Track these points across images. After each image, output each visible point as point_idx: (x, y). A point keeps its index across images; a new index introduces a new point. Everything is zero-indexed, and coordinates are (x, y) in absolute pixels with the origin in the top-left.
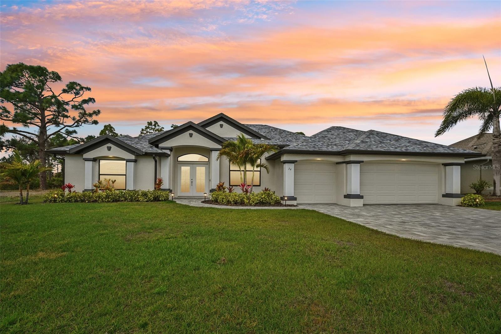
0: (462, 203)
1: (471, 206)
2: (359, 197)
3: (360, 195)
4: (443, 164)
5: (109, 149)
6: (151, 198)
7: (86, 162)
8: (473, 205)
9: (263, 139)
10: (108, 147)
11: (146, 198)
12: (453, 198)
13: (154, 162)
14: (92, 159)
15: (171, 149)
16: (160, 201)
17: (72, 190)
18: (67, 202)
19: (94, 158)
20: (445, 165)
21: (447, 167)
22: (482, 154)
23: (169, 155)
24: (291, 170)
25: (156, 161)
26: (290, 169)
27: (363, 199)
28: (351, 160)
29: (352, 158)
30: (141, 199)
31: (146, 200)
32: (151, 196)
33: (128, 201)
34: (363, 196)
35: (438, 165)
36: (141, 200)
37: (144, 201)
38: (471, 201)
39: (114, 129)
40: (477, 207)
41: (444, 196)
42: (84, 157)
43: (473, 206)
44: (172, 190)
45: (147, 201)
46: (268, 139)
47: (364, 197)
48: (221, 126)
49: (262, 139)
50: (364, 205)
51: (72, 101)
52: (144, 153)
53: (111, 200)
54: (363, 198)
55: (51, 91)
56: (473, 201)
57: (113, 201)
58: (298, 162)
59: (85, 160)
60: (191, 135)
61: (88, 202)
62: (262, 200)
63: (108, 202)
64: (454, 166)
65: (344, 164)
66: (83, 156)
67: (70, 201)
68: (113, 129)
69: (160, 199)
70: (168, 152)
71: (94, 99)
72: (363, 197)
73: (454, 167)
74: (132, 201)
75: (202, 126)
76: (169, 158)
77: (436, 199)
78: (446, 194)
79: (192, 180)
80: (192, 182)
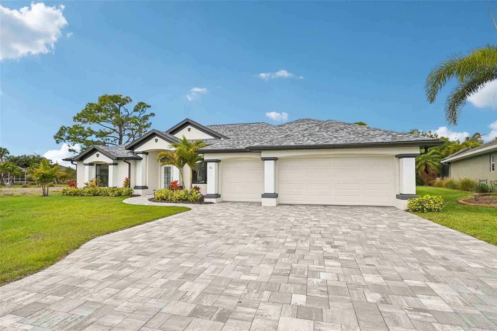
0: (408, 207)
2: (273, 196)
3: (275, 194)
4: (396, 156)
7: (86, 166)
8: (417, 210)
9: (223, 138)
10: (97, 155)
13: (128, 164)
14: (88, 164)
15: (146, 153)
19: (89, 163)
21: (400, 159)
22: (440, 141)
23: (142, 159)
24: (212, 168)
25: (129, 164)
27: (277, 198)
34: (277, 195)
35: (391, 157)
41: (398, 197)
42: (84, 163)
44: (148, 187)
46: (226, 139)
48: (189, 130)
49: (222, 139)
50: (277, 205)
51: (139, 117)
52: (116, 158)
55: (127, 111)
59: (85, 165)
60: (156, 141)
66: (83, 162)
71: (154, 114)
76: (142, 161)
77: (392, 201)
78: (399, 194)
79: (172, 178)
80: (172, 180)
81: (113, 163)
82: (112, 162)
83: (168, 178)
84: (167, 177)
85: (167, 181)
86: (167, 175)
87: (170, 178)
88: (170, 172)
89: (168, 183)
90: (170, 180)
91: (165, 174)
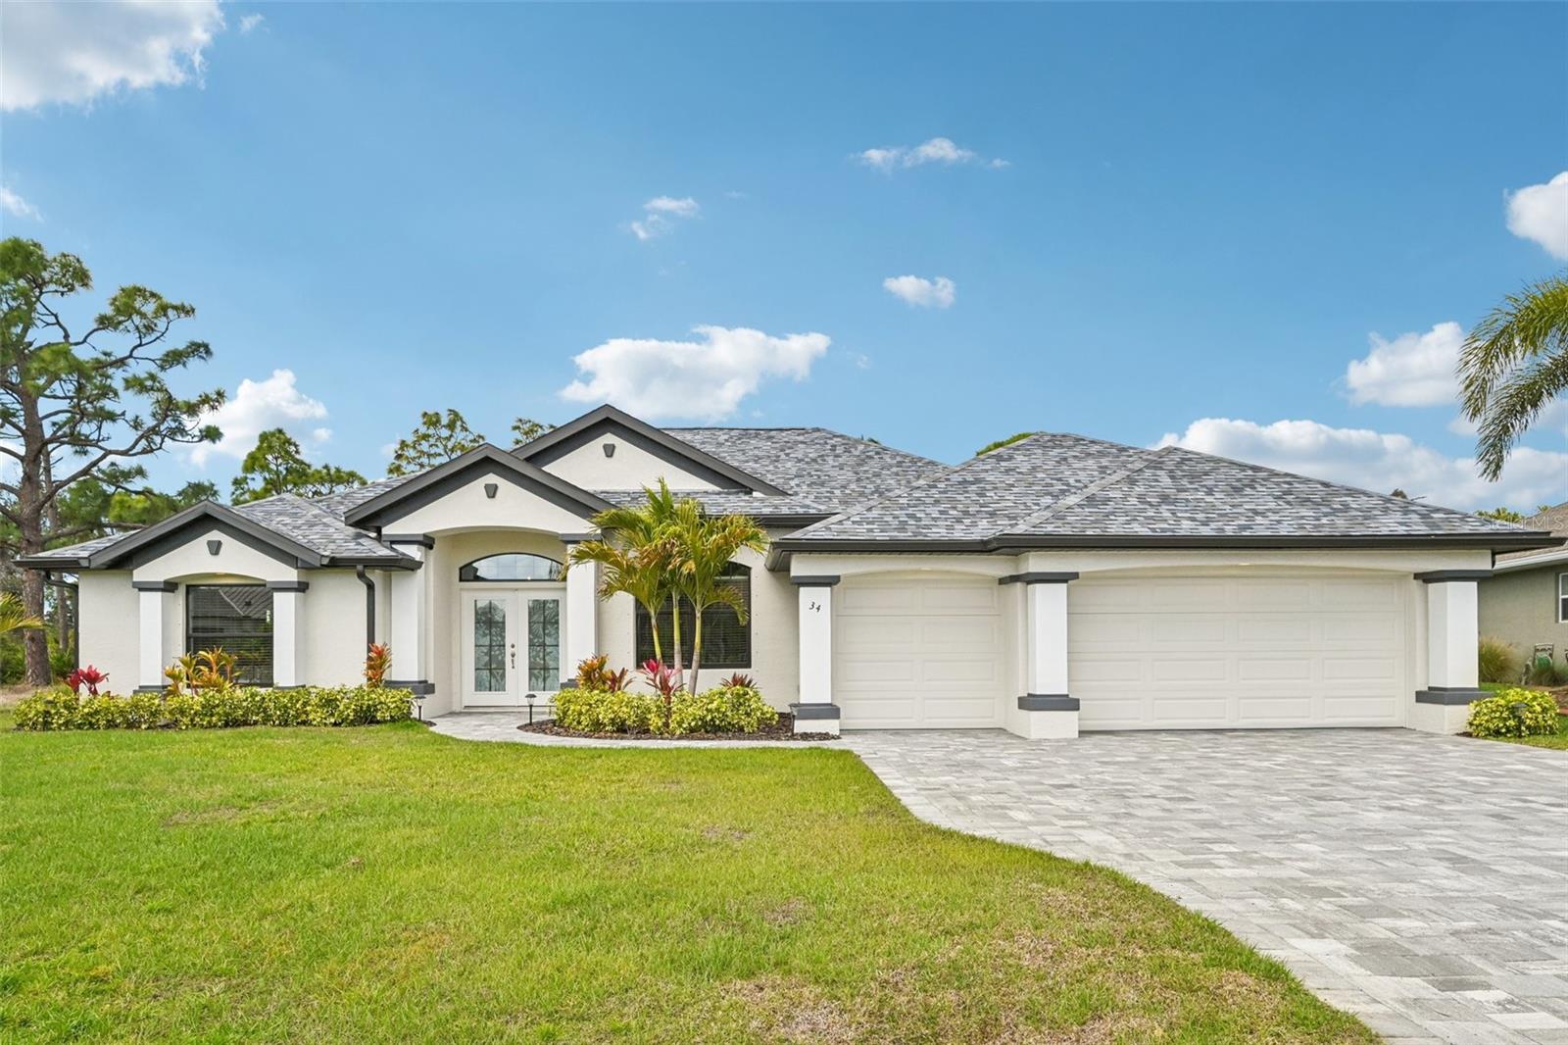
0: (1471, 724)
1: (1497, 733)
2: (1066, 703)
3: (1070, 696)
4: (1417, 576)
5: (215, 548)
6: (349, 715)
7: (142, 594)
8: (1504, 730)
9: (763, 493)
10: (210, 543)
11: (332, 715)
12: (1443, 703)
13: (364, 589)
14: (162, 586)
15: (427, 542)
16: (378, 722)
17: (101, 687)
18: (81, 729)
19: (166, 583)
20: (1426, 578)
21: (1430, 585)
22: (1552, 535)
23: (419, 565)
24: (818, 609)
25: (371, 587)
26: (816, 607)
27: (1076, 713)
28: (1031, 570)
29: (1036, 563)
30: (315, 717)
31: (333, 720)
32: (348, 708)
33: (274, 722)
34: (1078, 700)
36: (314, 720)
37: (325, 724)
38: (1498, 715)
39: (296, 446)
40: (1520, 736)
41: (1421, 697)
42: (134, 580)
43: (1504, 734)
44: (433, 685)
45: (335, 724)
46: (776, 494)
47: (1081, 702)
48: (609, 450)
49: (755, 494)
50: (1082, 733)
51: (131, 356)
52: (325, 561)
53: (220, 721)
54: (1078, 709)
55: (58, 323)
56: (1504, 715)
57: (226, 725)
59: (140, 590)
60: (491, 492)
61: (148, 728)
62: (709, 718)
63: (211, 726)
65: (1019, 584)
66: (132, 574)
67: (91, 725)
68: (293, 448)
69: (379, 716)
70: (414, 552)
71: (206, 347)
72: (1078, 705)
73: (1450, 585)
74: (286, 725)
75: (528, 460)
76: (420, 572)
77: (1399, 708)
78: (1426, 689)
79: (513, 646)
80: (513, 656)
81: (299, 583)
82: (296, 580)
83: (491, 646)
84: (488, 643)
85: (487, 658)
86: (485, 635)
87: (504, 646)
88: (504, 623)
89: (490, 670)
90: (500, 658)
91: (476, 628)
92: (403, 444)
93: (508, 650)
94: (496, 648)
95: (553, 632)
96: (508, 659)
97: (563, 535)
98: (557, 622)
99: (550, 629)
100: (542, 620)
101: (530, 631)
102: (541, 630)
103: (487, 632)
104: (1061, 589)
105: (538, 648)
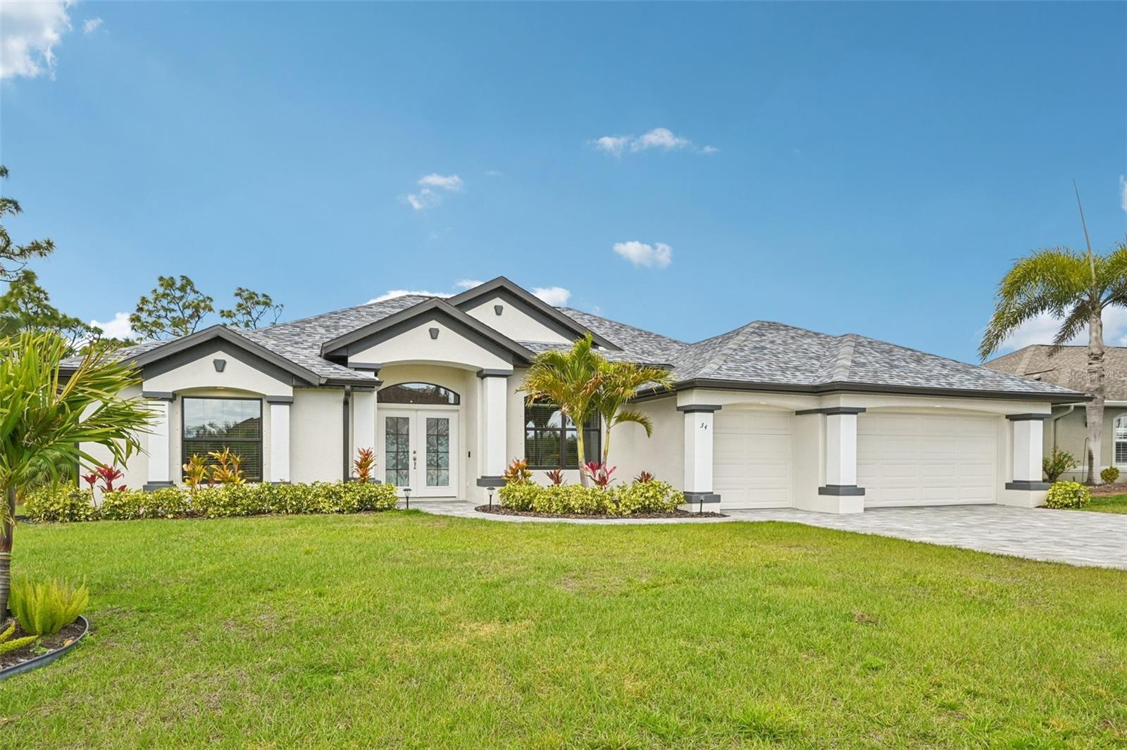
0: (1048, 501)
1: (1067, 506)
2: (858, 491)
3: (858, 487)
4: (1007, 417)
5: (220, 366)
6: (354, 504)
8: (1071, 504)
9: (605, 348)
10: (216, 362)
11: (337, 504)
12: (1030, 490)
15: (378, 370)
16: (375, 510)
17: (116, 484)
18: (111, 519)
19: (173, 394)
20: (1013, 418)
21: (1015, 422)
22: (1086, 395)
24: (706, 427)
25: (346, 403)
26: (704, 426)
27: (863, 497)
28: (841, 406)
29: (845, 401)
30: (325, 504)
31: (338, 509)
32: (353, 499)
33: (287, 511)
34: (864, 489)
35: (997, 417)
36: (324, 508)
37: (332, 512)
38: (1068, 496)
40: (1079, 508)
41: (1009, 486)
42: (144, 390)
43: (1070, 507)
45: (339, 512)
46: (617, 350)
47: (866, 490)
48: (498, 310)
49: (601, 348)
50: (866, 509)
52: (323, 381)
53: (244, 510)
54: (864, 494)
56: (1071, 496)
58: (723, 407)
60: (434, 333)
61: (174, 518)
63: (233, 515)
64: (1031, 421)
65: (820, 415)
66: (141, 386)
67: (119, 517)
69: (378, 505)
72: (864, 492)
74: (299, 511)
77: (994, 494)
78: (1013, 482)
79: (415, 452)
80: (415, 459)
82: (292, 395)
83: (397, 452)
84: (395, 450)
85: (395, 461)
86: (393, 444)
87: (408, 452)
88: (408, 435)
89: (397, 470)
90: (404, 461)
91: (387, 438)
92: (144, 300)
93: (411, 455)
94: (401, 454)
95: (444, 442)
96: (411, 462)
97: (487, 370)
98: (447, 435)
99: (442, 440)
100: (436, 433)
101: (428, 442)
102: (435, 441)
103: (395, 441)
104: (853, 418)
105: (433, 454)
